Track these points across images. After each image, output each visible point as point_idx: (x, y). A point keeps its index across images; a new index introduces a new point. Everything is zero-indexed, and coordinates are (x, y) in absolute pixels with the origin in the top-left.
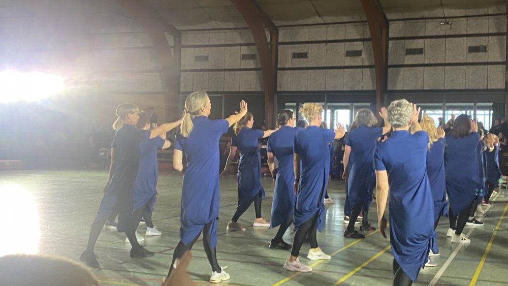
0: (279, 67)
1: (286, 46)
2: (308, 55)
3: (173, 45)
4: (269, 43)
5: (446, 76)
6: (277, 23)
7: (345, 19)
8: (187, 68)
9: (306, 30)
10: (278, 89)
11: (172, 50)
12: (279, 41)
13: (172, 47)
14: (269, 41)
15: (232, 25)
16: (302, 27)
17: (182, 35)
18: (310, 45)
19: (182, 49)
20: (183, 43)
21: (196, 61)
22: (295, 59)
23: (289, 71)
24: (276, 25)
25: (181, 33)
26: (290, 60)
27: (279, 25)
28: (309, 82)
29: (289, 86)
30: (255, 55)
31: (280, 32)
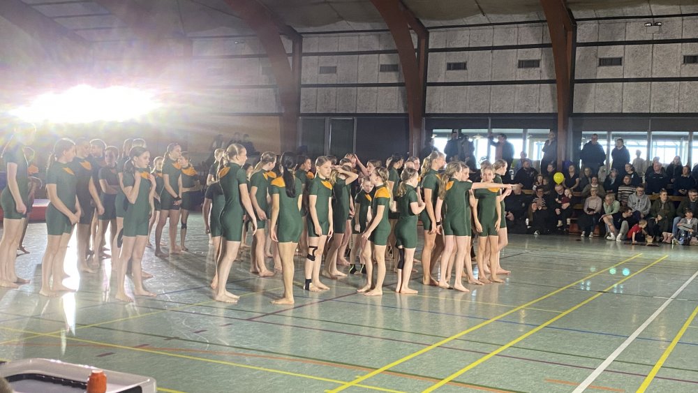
0: (428, 81)
1: (438, 54)
2: (468, 66)
3: (291, 52)
4: (416, 50)
5: (653, 96)
6: (426, 23)
7: (518, 18)
8: (308, 82)
9: (466, 32)
10: (427, 112)
11: (290, 59)
12: (430, 47)
13: (289, 55)
14: (416, 47)
15: (367, 26)
16: (459, 28)
17: (303, 39)
18: (471, 52)
19: (303, 58)
20: (304, 50)
21: (321, 72)
22: (450, 71)
23: (442, 87)
24: (426, 26)
25: (302, 37)
26: (444, 72)
27: (429, 26)
28: (468, 101)
29: (442, 106)
30: (397, 66)
31: (431, 35)
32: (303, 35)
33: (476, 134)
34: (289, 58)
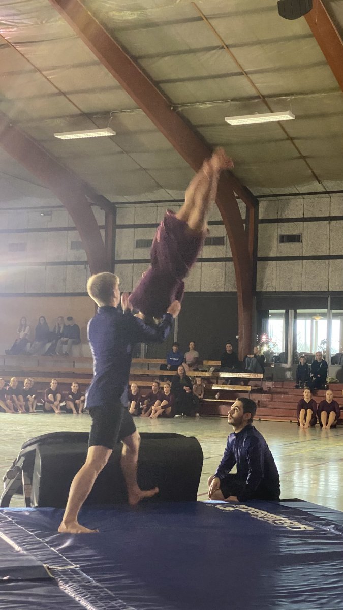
0: (259, 255)
1: (270, 225)
2: (304, 239)
3: (103, 223)
4: (245, 221)
6: (255, 192)
8: (123, 258)
9: (299, 201)
10: (258, 289)
11: (103, 232)
12: (260, 218)
13: (102, 227)
14: (244, 217)
16: (293, 197)
17: (118, 209)
18: (306, 223)
19: (117, 230)
20: (118, 222)
21: (137, 246)
22: (283, 244)
23: (274, 262)
24: (255, 195)
25: (116, 208)
26: (276, 245)
27: (258, 194)
28: (304, 277)
29: (274, 284)
30: (223, 238)
31: (260, 205)
32: (117, 206)
33: (315, 314)
34: (101, 230)
